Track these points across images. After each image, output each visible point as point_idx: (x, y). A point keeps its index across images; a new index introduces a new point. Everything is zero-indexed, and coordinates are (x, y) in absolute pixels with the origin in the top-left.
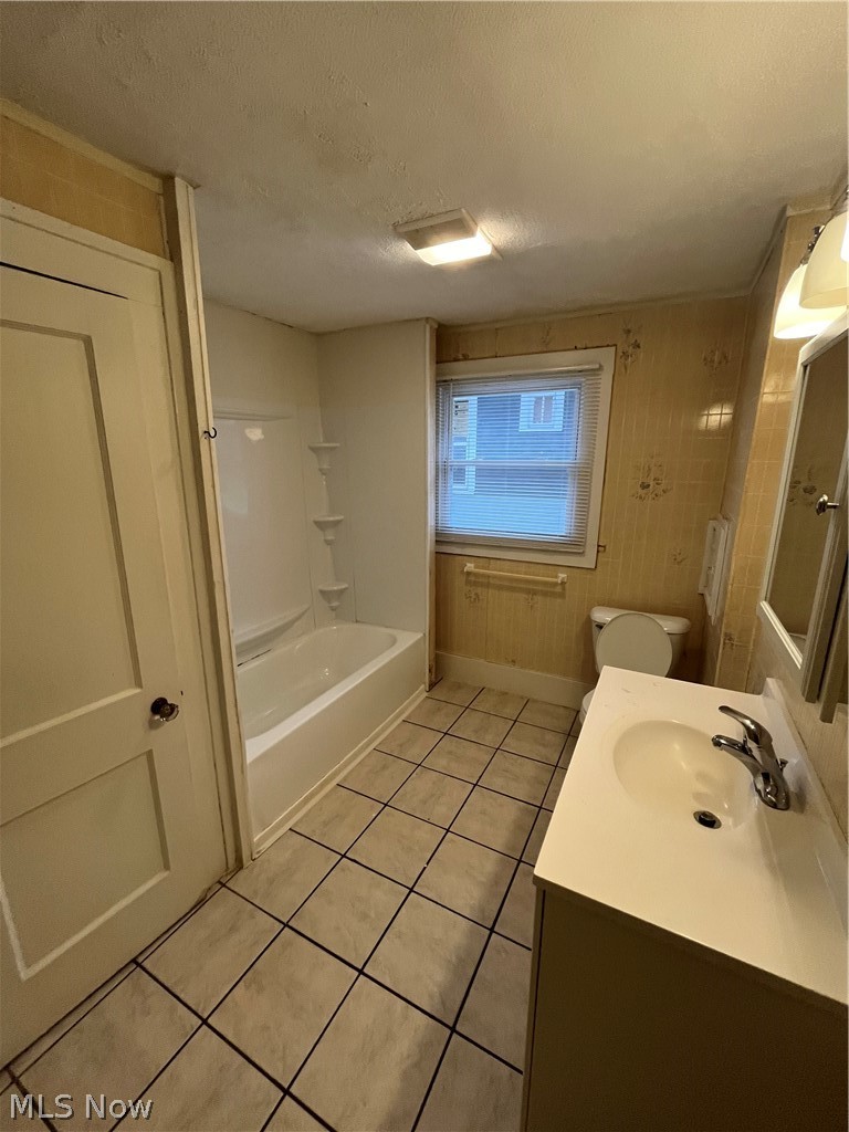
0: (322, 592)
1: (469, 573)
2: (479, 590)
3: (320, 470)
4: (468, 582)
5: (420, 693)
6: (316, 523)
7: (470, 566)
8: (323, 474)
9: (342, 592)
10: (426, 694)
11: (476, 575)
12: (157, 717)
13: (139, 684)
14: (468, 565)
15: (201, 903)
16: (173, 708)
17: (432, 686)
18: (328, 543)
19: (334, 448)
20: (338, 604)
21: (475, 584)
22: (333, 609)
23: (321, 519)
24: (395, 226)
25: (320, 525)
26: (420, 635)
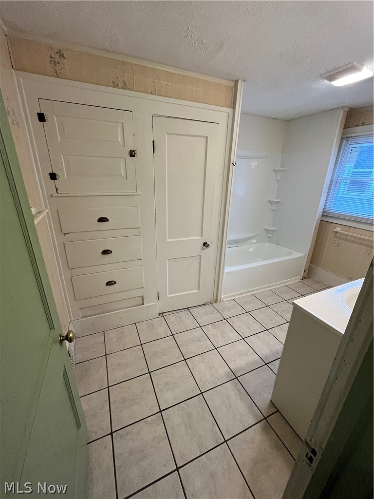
0: (265, 229)
1: (337, 232)
2: (340, 241)
3: (276, 180)
4: (335, 237)
5: (298, 279)
6: (269, 201)
7: (338, 229)
8: (277, 181)
9: (274, 231)
10: (300, 280)
11: (341, 234)
12: (204, 247)
13: (202, 236)
14: (337, 228)
15: (204, 305)
16: (208, 245)
17: (304, 278)
18: (273, 210)
19: (284, 170)
20: (272, 235)
21: (339, 238)
22: (269, 237)
23: (272, 200)
24: (321, 76)
25: (270, 202)
26: (303, 255)
